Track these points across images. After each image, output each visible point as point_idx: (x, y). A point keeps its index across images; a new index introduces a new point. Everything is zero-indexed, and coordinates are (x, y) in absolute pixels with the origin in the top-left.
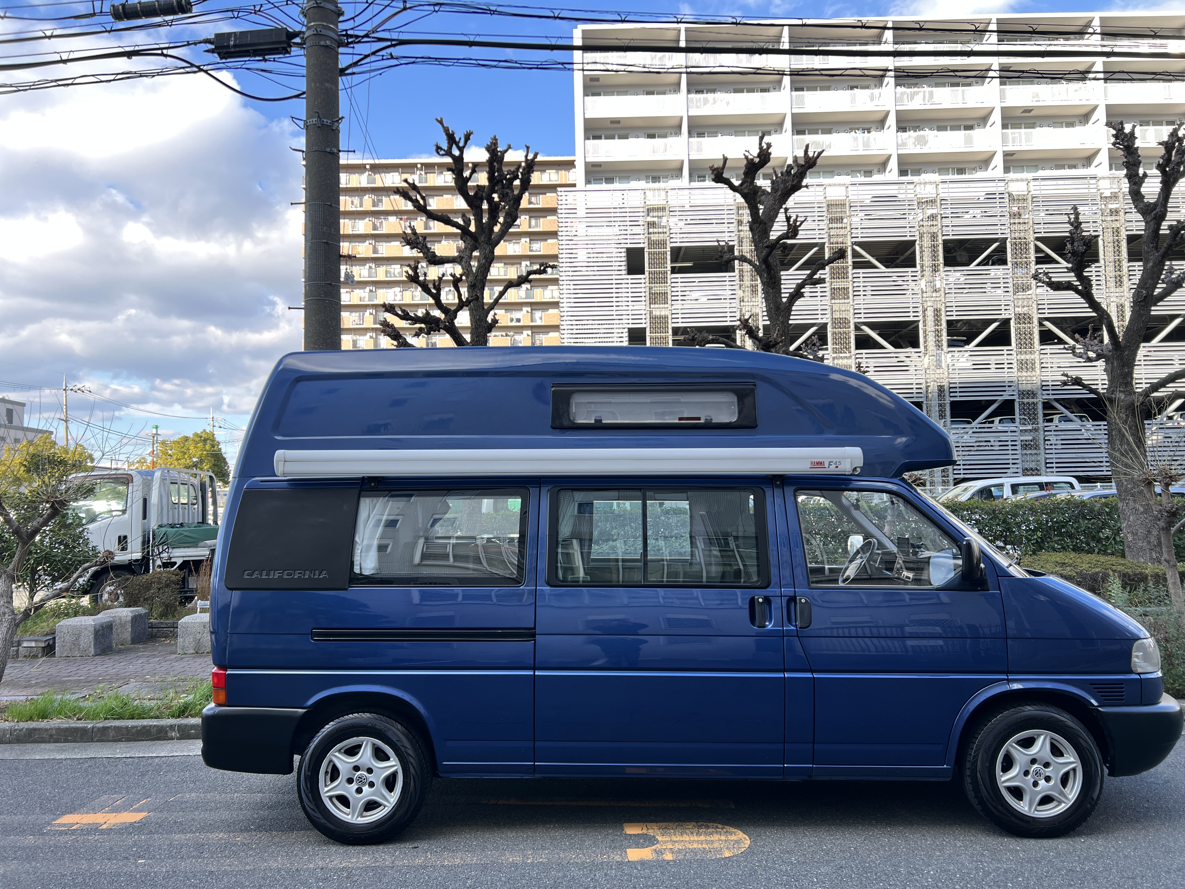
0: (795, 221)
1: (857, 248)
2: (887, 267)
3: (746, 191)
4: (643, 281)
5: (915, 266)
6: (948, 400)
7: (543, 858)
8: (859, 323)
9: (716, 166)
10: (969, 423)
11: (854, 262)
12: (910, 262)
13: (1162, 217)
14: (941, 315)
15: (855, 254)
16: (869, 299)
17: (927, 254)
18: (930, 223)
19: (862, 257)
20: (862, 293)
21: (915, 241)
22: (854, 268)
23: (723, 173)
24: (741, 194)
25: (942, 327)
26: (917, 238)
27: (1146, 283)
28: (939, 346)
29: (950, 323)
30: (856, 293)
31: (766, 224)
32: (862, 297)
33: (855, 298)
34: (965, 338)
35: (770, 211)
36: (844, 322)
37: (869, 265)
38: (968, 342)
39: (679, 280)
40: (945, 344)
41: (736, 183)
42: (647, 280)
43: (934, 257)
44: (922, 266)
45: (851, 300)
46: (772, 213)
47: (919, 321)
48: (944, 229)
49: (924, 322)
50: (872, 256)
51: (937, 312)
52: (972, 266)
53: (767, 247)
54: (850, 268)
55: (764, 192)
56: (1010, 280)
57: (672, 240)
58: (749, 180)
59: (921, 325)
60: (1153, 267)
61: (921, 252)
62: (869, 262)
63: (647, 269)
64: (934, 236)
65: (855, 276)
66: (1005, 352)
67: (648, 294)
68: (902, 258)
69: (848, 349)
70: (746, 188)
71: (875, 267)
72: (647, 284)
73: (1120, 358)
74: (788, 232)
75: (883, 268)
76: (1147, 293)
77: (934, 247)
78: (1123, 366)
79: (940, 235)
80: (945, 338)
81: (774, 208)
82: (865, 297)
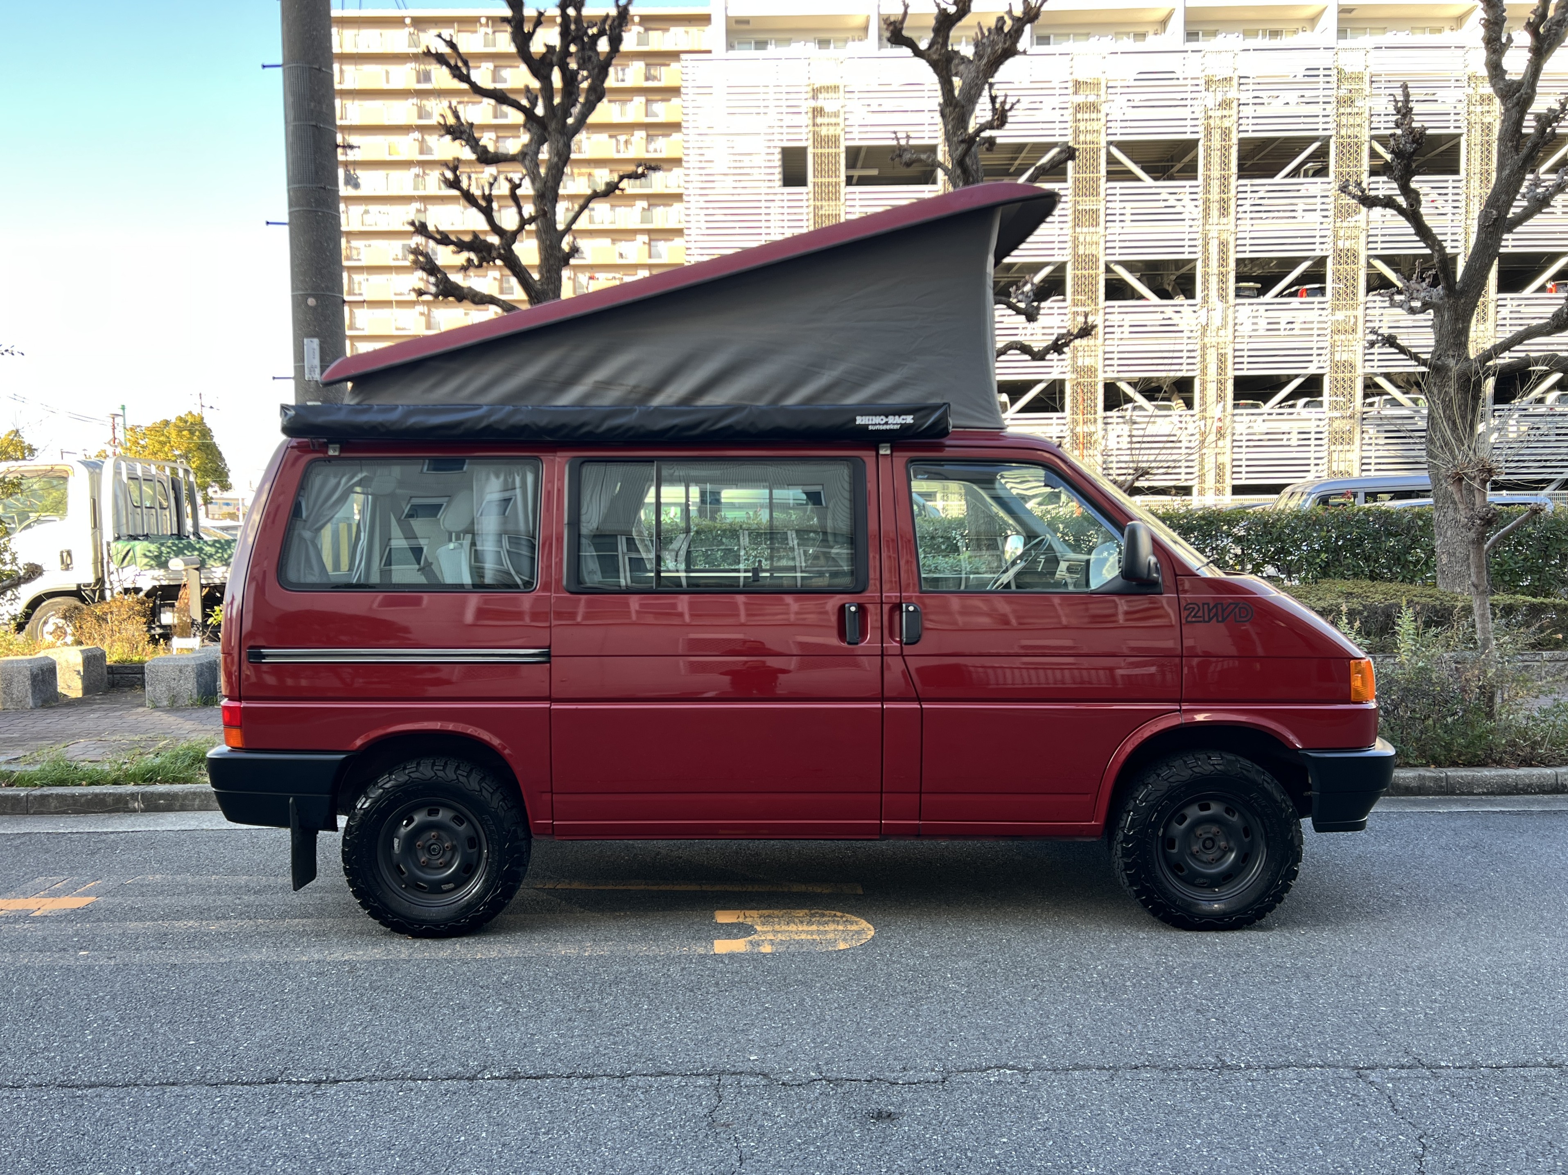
0: (1004, 103)
1: (1114, 151)
2: (1156, 179)
3: (935, 57)
4: (805, 197)
5: (1196, 178)
6: (1231, 374)
7: (605, 950)
8: (1112, 262)
9: (892, 19)
10: (1257, 406)
11: (1108, 172)
12: (1190, 171)
13: (1528, 100)
14: (1228, 251)
15: (1111, 160)
16: (1130, 227)
17: (1214, 159)
18: (1220, 113)
19: (1119, 163)
20: (1119, 218)
21: (1197, 141)
22: (1108, 180)
23: (902, 29)
24: (928, 61)
25: (1229, 269)
26: (1201, 136)
27: (1498, 200)
28: (1223, 297)
29: (1239, 262)
30: (1109, 218)
31: (963, 107)
32: (1117, 224)
33: (1108, 224)
34: (1259, 286)
35: (971, 88)
36: (1090, 261)
37: (1128, 175)
38: (1262, 292)
39: (857, 196)
40: (1231, 293)
41: (923, 45)
42: (811, 196)
43: (1225, 165)
44: (1207, 178)
45: (1101, 229)
46: (973, 92)
47: (1196, 260)
48: (1242, 122)
49: (1204, 261)
50: (1136, 163)
51: (1223, 246)
52: (1278, 179)
53: (963, 141)
54: (1104, 179)
55: (964, 59)
56: (1331, 199)
57: (848, 136)
58: (940, 40)
59: (1199, 265)
60: (1509, 176)
61: (1208, 156)
62: (1129, 172)
63: (810, 178)
64: (1226, 133)
65: (1109, 191)
66: (1316, 306)
67: (811, 216)
68: (1179, 166)
69: (1095, 300)
70: (935, 53)
71: (1139, 179)
72: (811, 202)
73: (1454, 308)
74: (993, 120)
75: (1147, 180)
76: (1499, 214)
77: (1225, 149)
78: (1457, 320)
79: (1234, 132)
80: (1232, 284)
81: (976, 84)
82: (1122, 224)
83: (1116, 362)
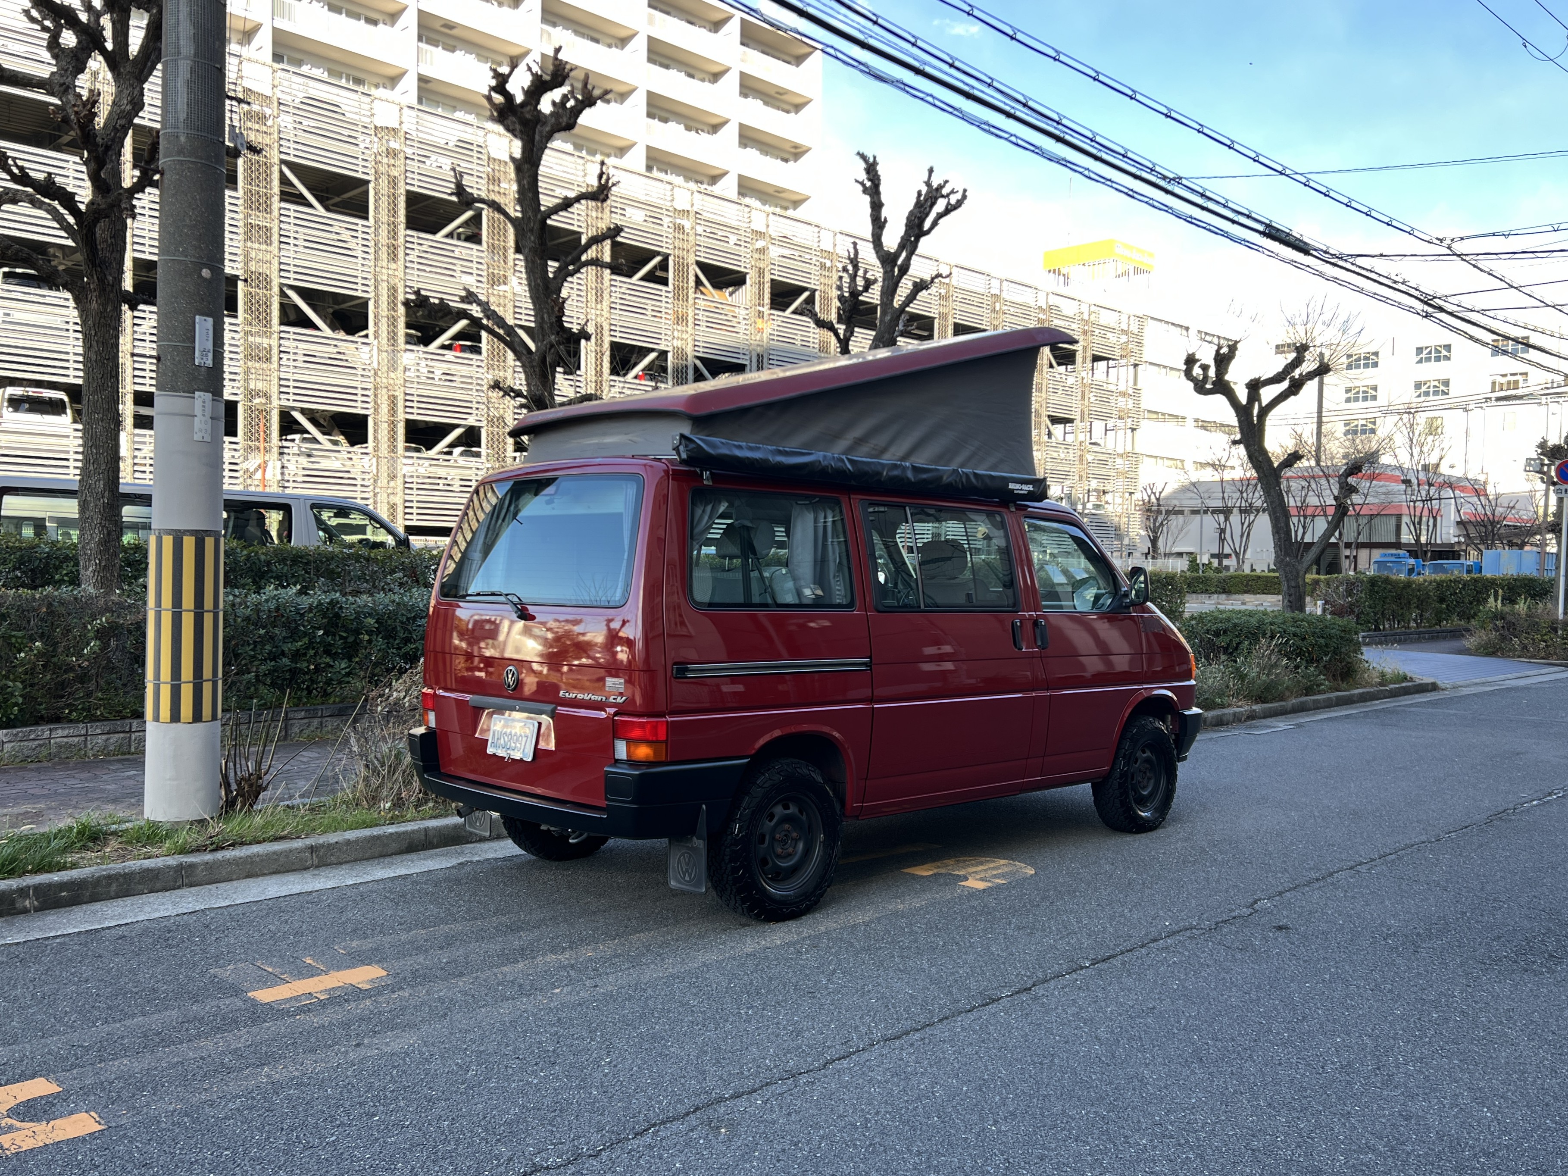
1: (286, 171)
2: (327, 209)
5: (366, 218)
6: (402, 416)
8: (285, 285)
10: (418, 450)
11: (282, 192)
14: (397, 292)
15: (284, 180)
16: (303, 253)
17: (384, 203)
18: (390, 161)
19: (292, 185)
20: (292, 241)
21: (369, 181)
22: (281, 200)
25: (399, 312)
26: (372, 178)
28: (394, 340)
29: (408, 304)
30: (283, 239)
32: (291, 247)
33: (282, 246)
34: (419, 334)
36: (264, 280)
37: (299, 199)
40: (401, 339)
43: (394, 212)
44: (377, 221)
45: (274, 249)
47: (368, 299)
48: (408, 174)
49: (375, 302)
50: (309, 189)
51: (393, 290)
52: (439, 236)
54: (276, 198)
56: (485, 267)
59: (371, 304)
61: (376, 199)
62: (301, 196)
64: (394, 182)
65: (282, 211)
66: (474, 363)
71: (310, 206)
75: (320, 210)
77: (394, 197)
79: (402, 183)
80: (402, 330)
83: (291, 390)
